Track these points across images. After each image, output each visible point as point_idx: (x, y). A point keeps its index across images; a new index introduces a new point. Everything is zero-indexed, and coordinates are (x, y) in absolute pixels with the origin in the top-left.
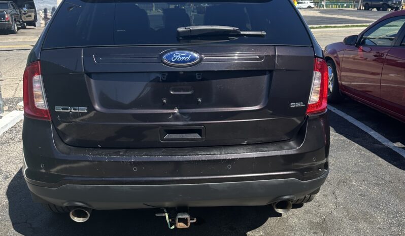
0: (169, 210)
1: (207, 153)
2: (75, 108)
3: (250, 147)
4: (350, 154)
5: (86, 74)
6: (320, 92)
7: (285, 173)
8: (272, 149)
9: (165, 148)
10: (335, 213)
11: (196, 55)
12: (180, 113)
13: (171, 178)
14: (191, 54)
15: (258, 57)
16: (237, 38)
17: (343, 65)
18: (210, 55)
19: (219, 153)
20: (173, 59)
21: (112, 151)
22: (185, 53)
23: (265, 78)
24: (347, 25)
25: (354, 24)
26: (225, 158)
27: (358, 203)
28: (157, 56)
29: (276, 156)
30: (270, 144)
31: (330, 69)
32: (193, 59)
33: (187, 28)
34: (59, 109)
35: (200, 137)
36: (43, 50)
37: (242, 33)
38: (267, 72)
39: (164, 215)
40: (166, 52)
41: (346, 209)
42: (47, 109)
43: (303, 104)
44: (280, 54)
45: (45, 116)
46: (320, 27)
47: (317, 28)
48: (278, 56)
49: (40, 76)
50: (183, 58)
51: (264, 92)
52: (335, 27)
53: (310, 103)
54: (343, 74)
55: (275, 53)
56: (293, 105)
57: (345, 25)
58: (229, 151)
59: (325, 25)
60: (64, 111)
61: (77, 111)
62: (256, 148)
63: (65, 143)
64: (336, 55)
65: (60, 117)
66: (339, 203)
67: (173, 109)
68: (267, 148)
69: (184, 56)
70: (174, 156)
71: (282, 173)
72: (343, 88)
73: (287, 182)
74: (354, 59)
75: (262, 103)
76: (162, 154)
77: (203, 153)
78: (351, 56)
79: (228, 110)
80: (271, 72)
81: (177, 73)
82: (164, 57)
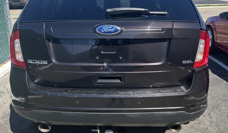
0: (100, 128)
1: (125, 93)
2: (40, 61)
3: (154, 89)
4: (221, 88)
5: (47, 39)
6: (204, 53)
7: (177, 108)
8: (169, 91)
9: (98, 88)
10: (210, 128)
11: (119, 28)
12: (107, 66)
13: (101, 109)
14: (115, 27)
15: (161, 30)
16: (147, 16)
17: (218, 30)
18: (128, 28)
19: (133, 93)
20: (103, 30)
21: (64, 89)
22: (111, 26)
23: (165, 44)
24: (221, 4)
25: (225, 4)
26: (136, 97)
27: (225, 122)
28: (92, 28)
29: (172, 96)
30: (168, 87)
31: (210, 32)
32: (116, 30)
33: (113, 9)
34: (30, 62)
35: (121, 82)
36: (21, 23)
37: (151, 12)
38: (167, 40)
39: (97, 131)
40: (98, 26)
41: (217, 126)
42: (23, 61)
43: (192, 61)
44: (176, 27)
45: (23, 66)
46: (204, 6)
47: (202, 6)
48: (175, 28)
49: (19, 40)
50: (110, 30)
51: (165, 54)
52: (213, 6)
53: (196, 61)
54: (218, 35)
55: (173, 26)
56: (184, 62)
57: (219, 4)
58: (140, 92)
59: (207, 5)
60: (33, 63)
61: (41, 63)
62: (158, 90)
63: (35, 83)
64: (214, 24)
65: (31, 66)
66: (213, 121)
67: (103, 63)
68: (165, 90)
69: (110, 29)
70: (103, 94)
71: (175, 108)
72: (218, 44)
73: (178, 114)
74: (225, 26)
75: (163, 61)
76: (96, 92)
77: (122, 93)
78: (223, 25)
79: (140, 65)
80: (170, 40)
81: (106, 39)
82: (97, 29)
